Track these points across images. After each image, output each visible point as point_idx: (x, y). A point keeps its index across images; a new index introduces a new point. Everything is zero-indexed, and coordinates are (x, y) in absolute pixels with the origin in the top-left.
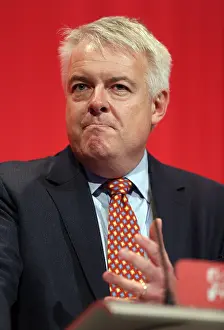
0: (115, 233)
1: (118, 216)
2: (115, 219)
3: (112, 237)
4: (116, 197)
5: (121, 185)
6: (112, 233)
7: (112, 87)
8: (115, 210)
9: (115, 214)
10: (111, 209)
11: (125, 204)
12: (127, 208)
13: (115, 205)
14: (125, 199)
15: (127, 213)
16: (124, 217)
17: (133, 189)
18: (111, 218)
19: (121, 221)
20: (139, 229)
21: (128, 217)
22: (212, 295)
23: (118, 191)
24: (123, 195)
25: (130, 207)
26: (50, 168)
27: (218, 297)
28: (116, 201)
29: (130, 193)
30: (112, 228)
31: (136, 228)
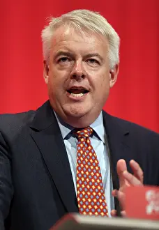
0: (82, 166)
1: (84, 153)
2: (82, 155)
3: (80, 168)
4: (82, 140)
5: (86, 131)
6: (80, 166)
7: (87, 61)
8: (82, 149)
9: (82, 152)
10: (79, 148)
11: (89, 145)
12: (90, 148)
13: (82, 145)
14: (88, 141)
15: (90, 151)
16: (88, 154)
17: (94, 134)
18: (79, 154)
19: (86, 157)
20: (98, 163)
21: (91, 154)
22: (149, 210)
23: (83, 135)
24: (87, 138)
25: (92, 147)
26: (32, 119)
27: (154, 211)
28: (82, 143)
29: (91, 136)
30: (79, 161)
31: (96, 162)
